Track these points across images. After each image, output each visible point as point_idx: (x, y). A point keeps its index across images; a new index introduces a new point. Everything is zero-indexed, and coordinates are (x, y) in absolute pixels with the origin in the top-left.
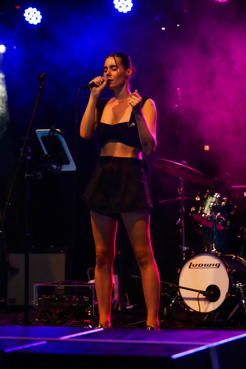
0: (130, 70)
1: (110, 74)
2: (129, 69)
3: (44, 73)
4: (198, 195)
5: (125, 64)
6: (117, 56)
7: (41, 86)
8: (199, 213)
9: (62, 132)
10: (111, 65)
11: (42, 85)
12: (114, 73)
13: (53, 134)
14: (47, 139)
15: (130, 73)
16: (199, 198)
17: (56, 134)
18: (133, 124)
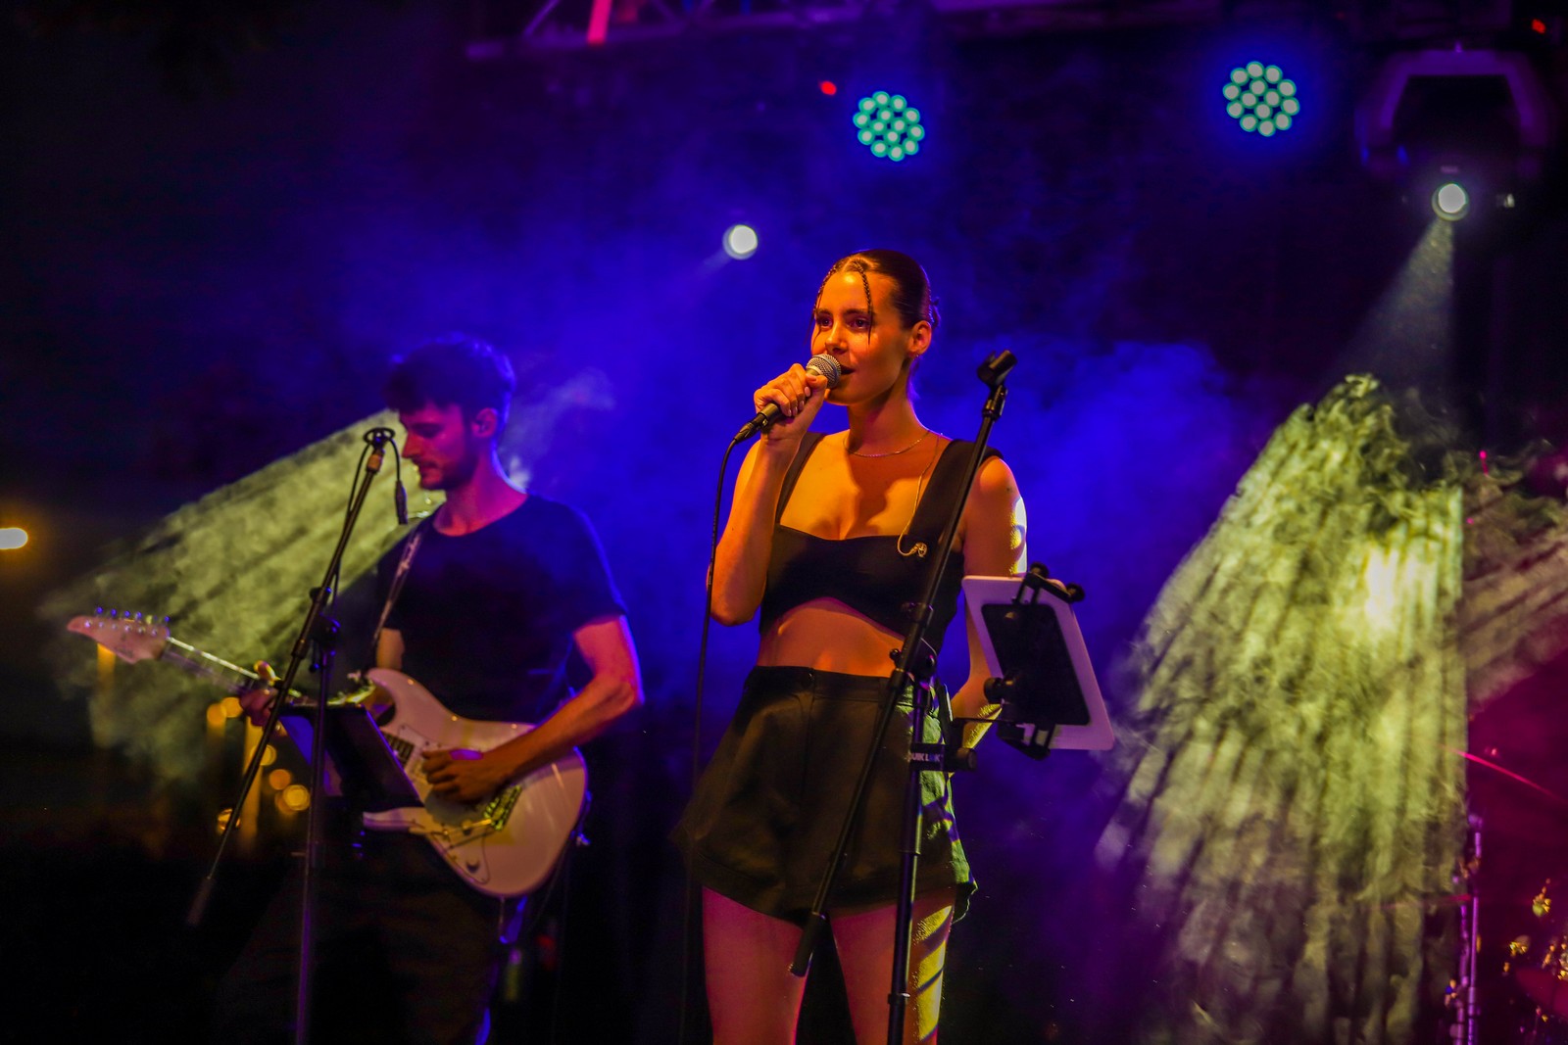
0: (921, 331)
1: (843, 345)
2: (920, 327)
3: (1008, 352)
4: (1544, 890)
5: (908, 308)
6: (877, 271)
7: (989, 402)
8: (1548, 966)
9: (1073, 591)
10: (848, 308)
11: (996, 398)
12: (858, 341)
13: (1035, 595)
14: (1009, 615)
15: (921, 341)
16: (1547, 901)
17: (1044, 597)
18: (921, 549)
